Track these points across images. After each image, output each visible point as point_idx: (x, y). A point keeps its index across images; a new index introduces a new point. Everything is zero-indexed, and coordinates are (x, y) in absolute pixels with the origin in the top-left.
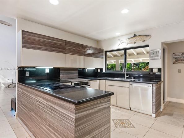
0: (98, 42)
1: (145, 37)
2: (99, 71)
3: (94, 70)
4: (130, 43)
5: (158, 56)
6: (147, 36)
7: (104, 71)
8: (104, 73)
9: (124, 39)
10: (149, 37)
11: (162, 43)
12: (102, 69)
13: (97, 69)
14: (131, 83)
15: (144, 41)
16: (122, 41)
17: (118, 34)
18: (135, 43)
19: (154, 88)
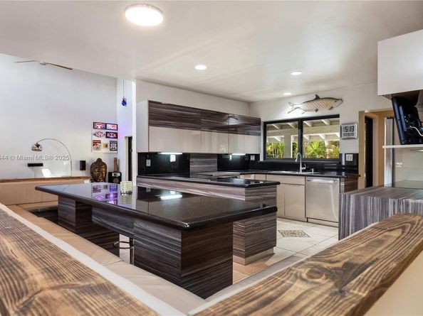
0: (249, 104)
1: (333, 101)
2: (253, 158)
3: (243, 158)
4: (308, 111)
5: (353, 134)
6: (336, 100)
7: (261, 159)
8: (261, 163)
9: (298, 103)
10: (339, 102)
11: (359, 112)
12: (257, 156)
13: (249, 155)
14: (308, 178)
15: (332, 108)
16: (295, 106)
17: (287, 94)
18: (317, 110)
19: (343, 184)
